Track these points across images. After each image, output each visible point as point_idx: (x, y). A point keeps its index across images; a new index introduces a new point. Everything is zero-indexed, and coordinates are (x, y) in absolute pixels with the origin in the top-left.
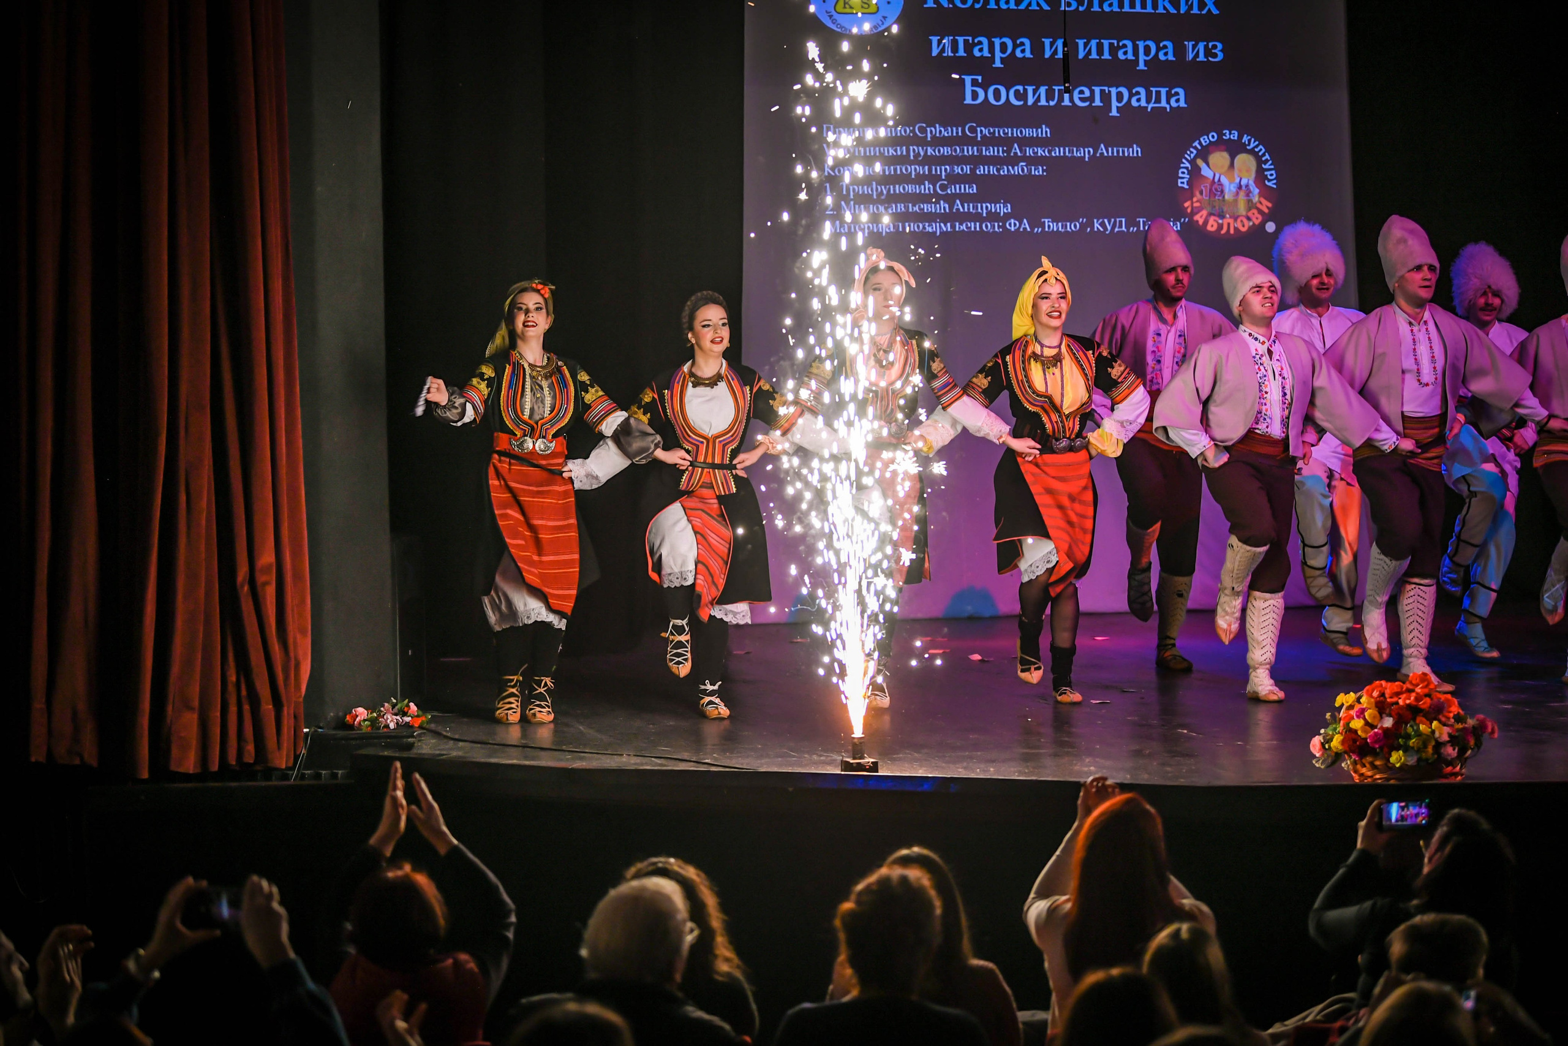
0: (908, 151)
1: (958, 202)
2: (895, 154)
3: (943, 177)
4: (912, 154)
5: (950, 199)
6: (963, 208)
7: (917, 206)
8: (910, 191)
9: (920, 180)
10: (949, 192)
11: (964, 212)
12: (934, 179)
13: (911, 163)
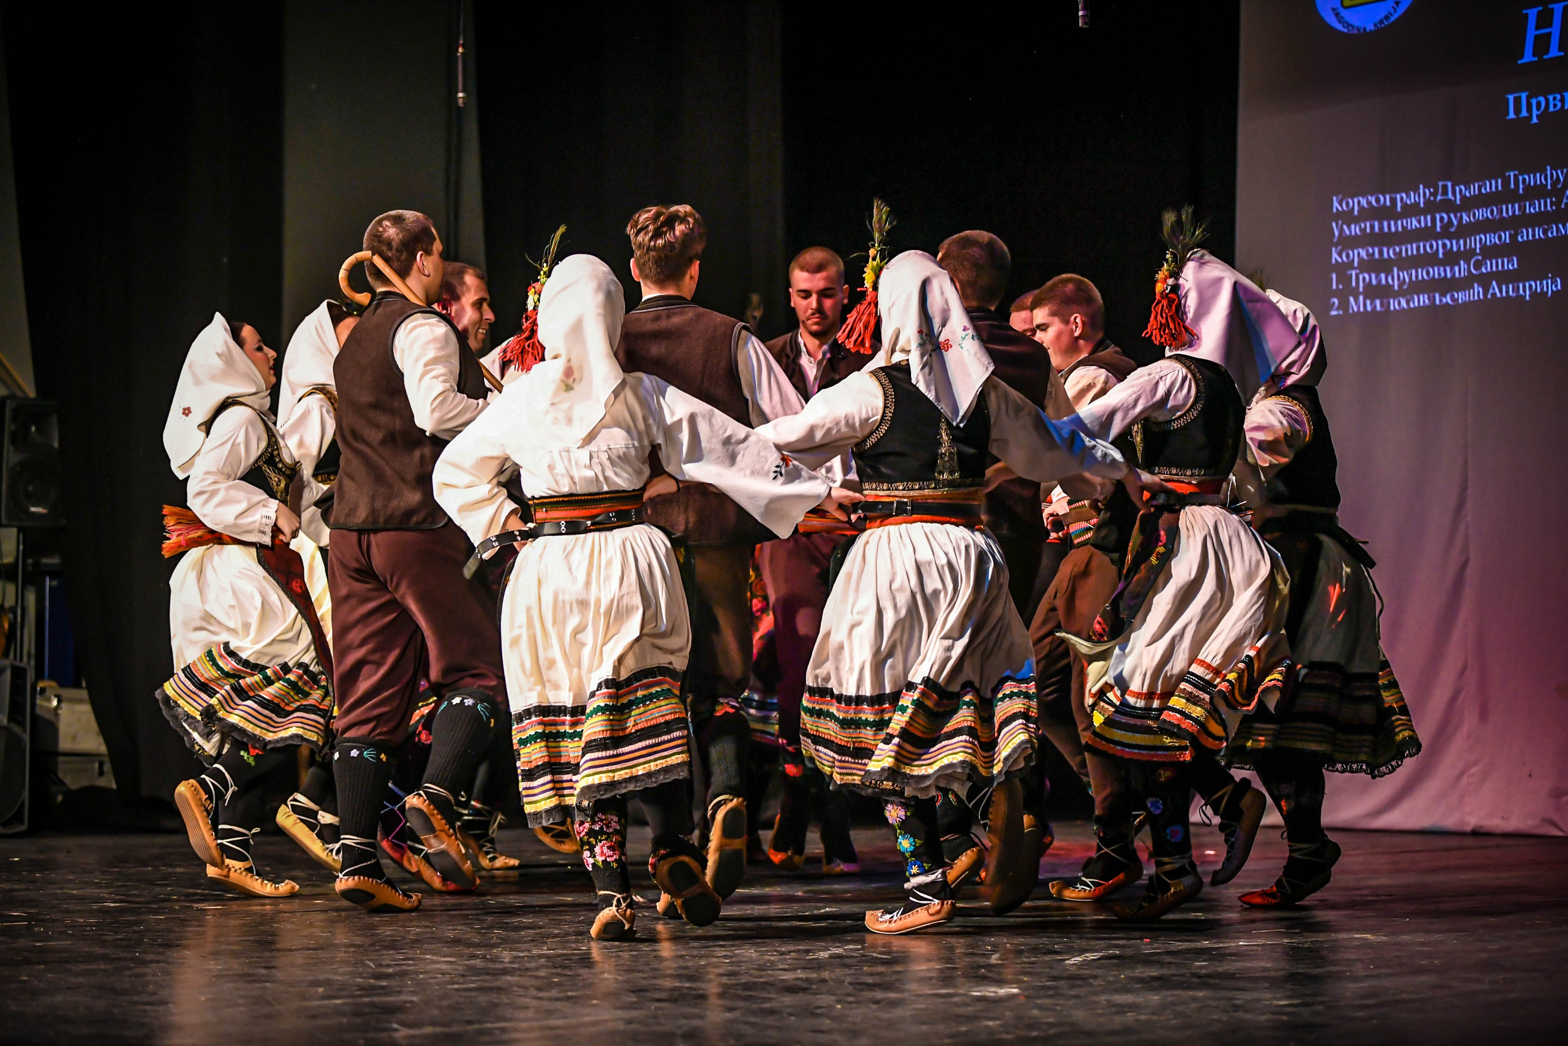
0: (1433, 220)
1: (1494, 283)
2: (1418, 226)
3: (1478, 251)
4: (1438, 224)
5: (1485, 281)
6: (1501, 292)
7: (1448, 297)
8: (1436, 276)
9: (1451, 259)
10: (1484, 270)
11: (1502, 297)
12: (1468, 255)
13: (1437, 237)
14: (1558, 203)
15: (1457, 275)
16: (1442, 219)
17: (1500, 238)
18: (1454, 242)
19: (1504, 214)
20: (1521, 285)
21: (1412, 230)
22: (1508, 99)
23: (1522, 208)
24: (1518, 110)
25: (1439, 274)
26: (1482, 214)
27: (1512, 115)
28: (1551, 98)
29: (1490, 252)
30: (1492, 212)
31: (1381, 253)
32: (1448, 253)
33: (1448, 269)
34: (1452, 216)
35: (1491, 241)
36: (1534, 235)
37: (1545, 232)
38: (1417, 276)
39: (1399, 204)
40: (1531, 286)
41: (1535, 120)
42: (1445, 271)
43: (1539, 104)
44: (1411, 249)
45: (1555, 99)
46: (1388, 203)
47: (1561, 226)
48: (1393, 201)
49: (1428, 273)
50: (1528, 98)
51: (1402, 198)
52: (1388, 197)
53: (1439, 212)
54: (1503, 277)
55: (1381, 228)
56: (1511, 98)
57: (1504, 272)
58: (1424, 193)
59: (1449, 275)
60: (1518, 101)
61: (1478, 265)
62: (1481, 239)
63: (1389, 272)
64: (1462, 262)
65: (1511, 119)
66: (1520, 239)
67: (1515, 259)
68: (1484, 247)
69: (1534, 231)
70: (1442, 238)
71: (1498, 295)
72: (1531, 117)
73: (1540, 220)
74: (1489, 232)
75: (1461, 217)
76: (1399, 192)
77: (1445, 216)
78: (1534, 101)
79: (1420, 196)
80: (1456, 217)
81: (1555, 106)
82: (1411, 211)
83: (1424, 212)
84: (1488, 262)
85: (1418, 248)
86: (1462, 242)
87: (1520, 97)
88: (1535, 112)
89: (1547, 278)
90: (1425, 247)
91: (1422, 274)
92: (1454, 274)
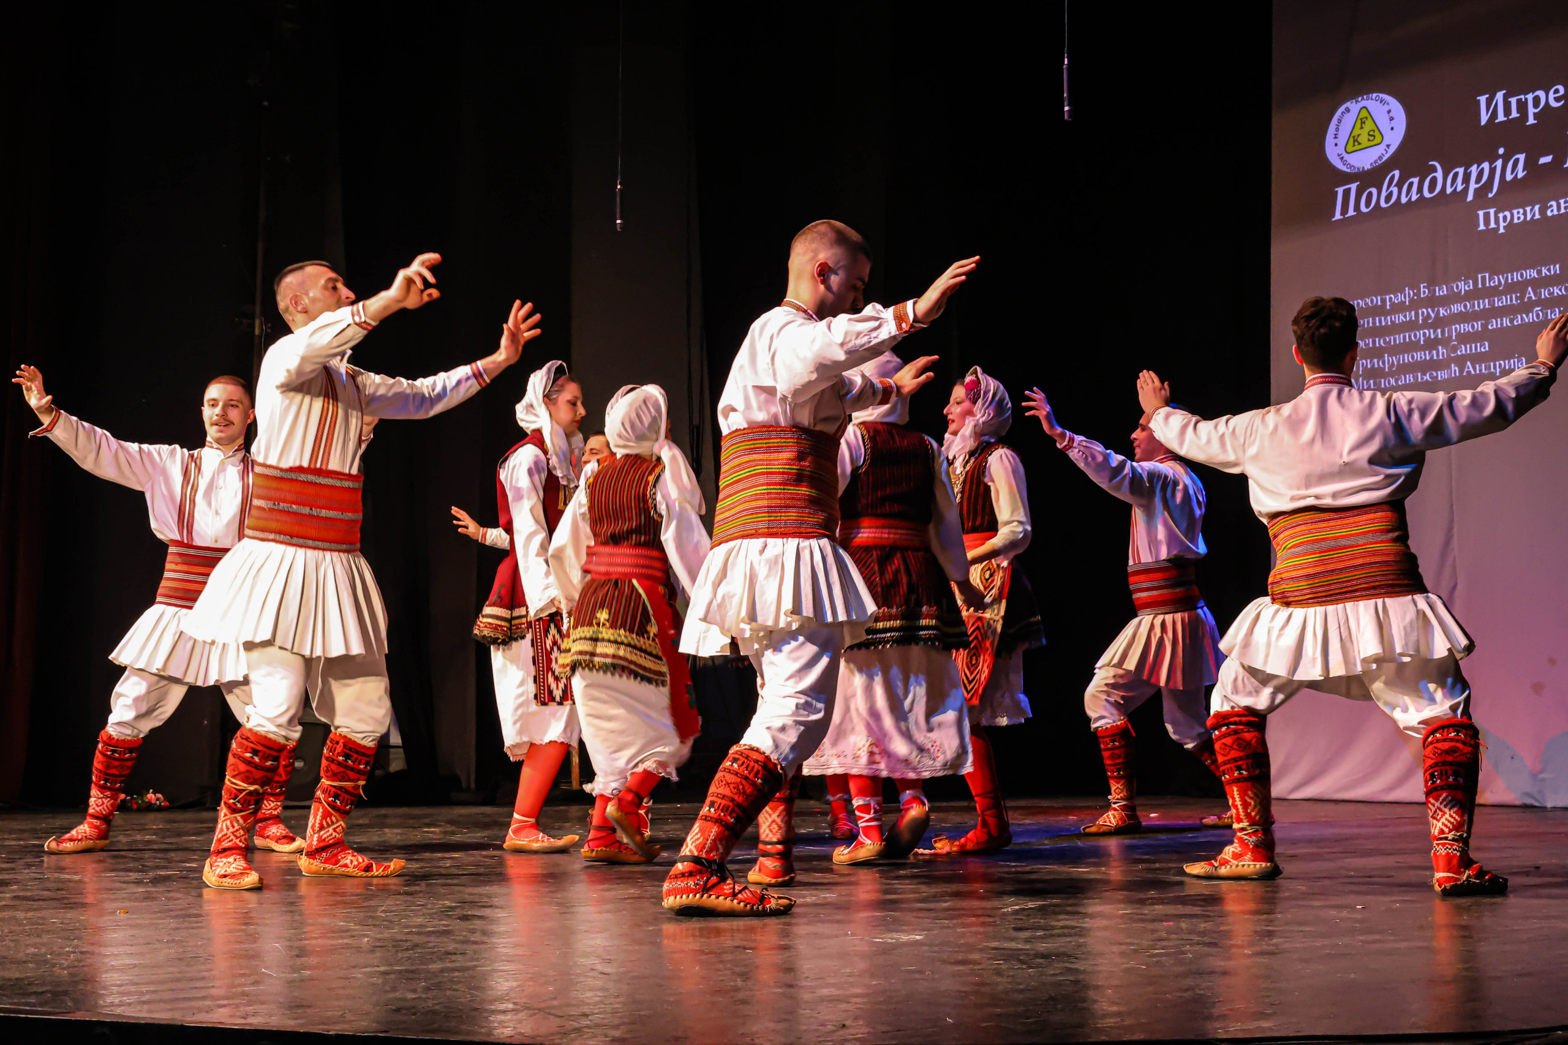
0: (1417, 315)
1: (1469, 363)
2: (1404, 320)
3: (1454, 338)
4: (1421, 318)
5: (1461, 361)
6: (1475, 369)
9: (1431, 344)
10: (1459, 353)
11: (1476, 374)
12: (1445, 342)
14: (1522, 297)
15: (1435, 358)
16: (1423, 313)
17: (1473, 327)
18: (1432, 331)
19: (1476, 308)
20: (1492, 364)
21: (1399, 323)
22: (1478, 215)
23: (1492, 303)
24: (1487, 222)
25: (1421, 357)
26: (1457, 308)
27: (1482, 227)
28: (1515, 212)
29: (1464, 338)
30: (1465, 307)
31: (1374, 342)
32: (1428, 340)
33: (1427, 352)
34: (1430, 310)
35: (1464, 329)
36: (1502, 324)
37: (1511, 321)
38: (1404, 360)
39: (1388, 303)
40: (1500, 365)
41: (1502, 230)
42: (1425, 355)
43: (1505, 218)
44: (1399, 339)
45: (1518, 213)
46: (1379, 303)
47: (1524, 316)
48: (1383, 301)
49: (1413, 357)
50: (1496, 214)
51: (1390, 299)
52: (1379, 298)
53: (1421, 308)
54: (1476, 358)
55: (1374, 323)
56: (1481, 213)
57: (1477, 354)
58: (1409, 294)
59: (1428, 358)
60: (1487, 216)
61: (1455, 349)
62: (1456, 328)
63: (1380, 357)
64: (1440, 348)
65: (1483, 230)
66: (1490, 327)
67: (1486, 343)
68: (1459, 335)
69: (1502, 320)
70: (1423, 329)
71: (1473, 372)
72: (1498, 228)
73: (1509, 311)
74: (1464, 322)
75: (1438, 311)
76: (1389, 294)
77: (1425, 310)
78: (1501, 215)
79: (1405, 296)
80: (1433, 311)
81: (1519, 218)
82: (1399, 308)
83: (1410, 309)
84: (1463, 347)
85: (1404, 337)
86: (1439, 331)
87: (1489, 213)
88: (1502, 224)
89: (1514, 358)
90: (1410, 337)
91: (1407, 358)
92: (1433, 356)
